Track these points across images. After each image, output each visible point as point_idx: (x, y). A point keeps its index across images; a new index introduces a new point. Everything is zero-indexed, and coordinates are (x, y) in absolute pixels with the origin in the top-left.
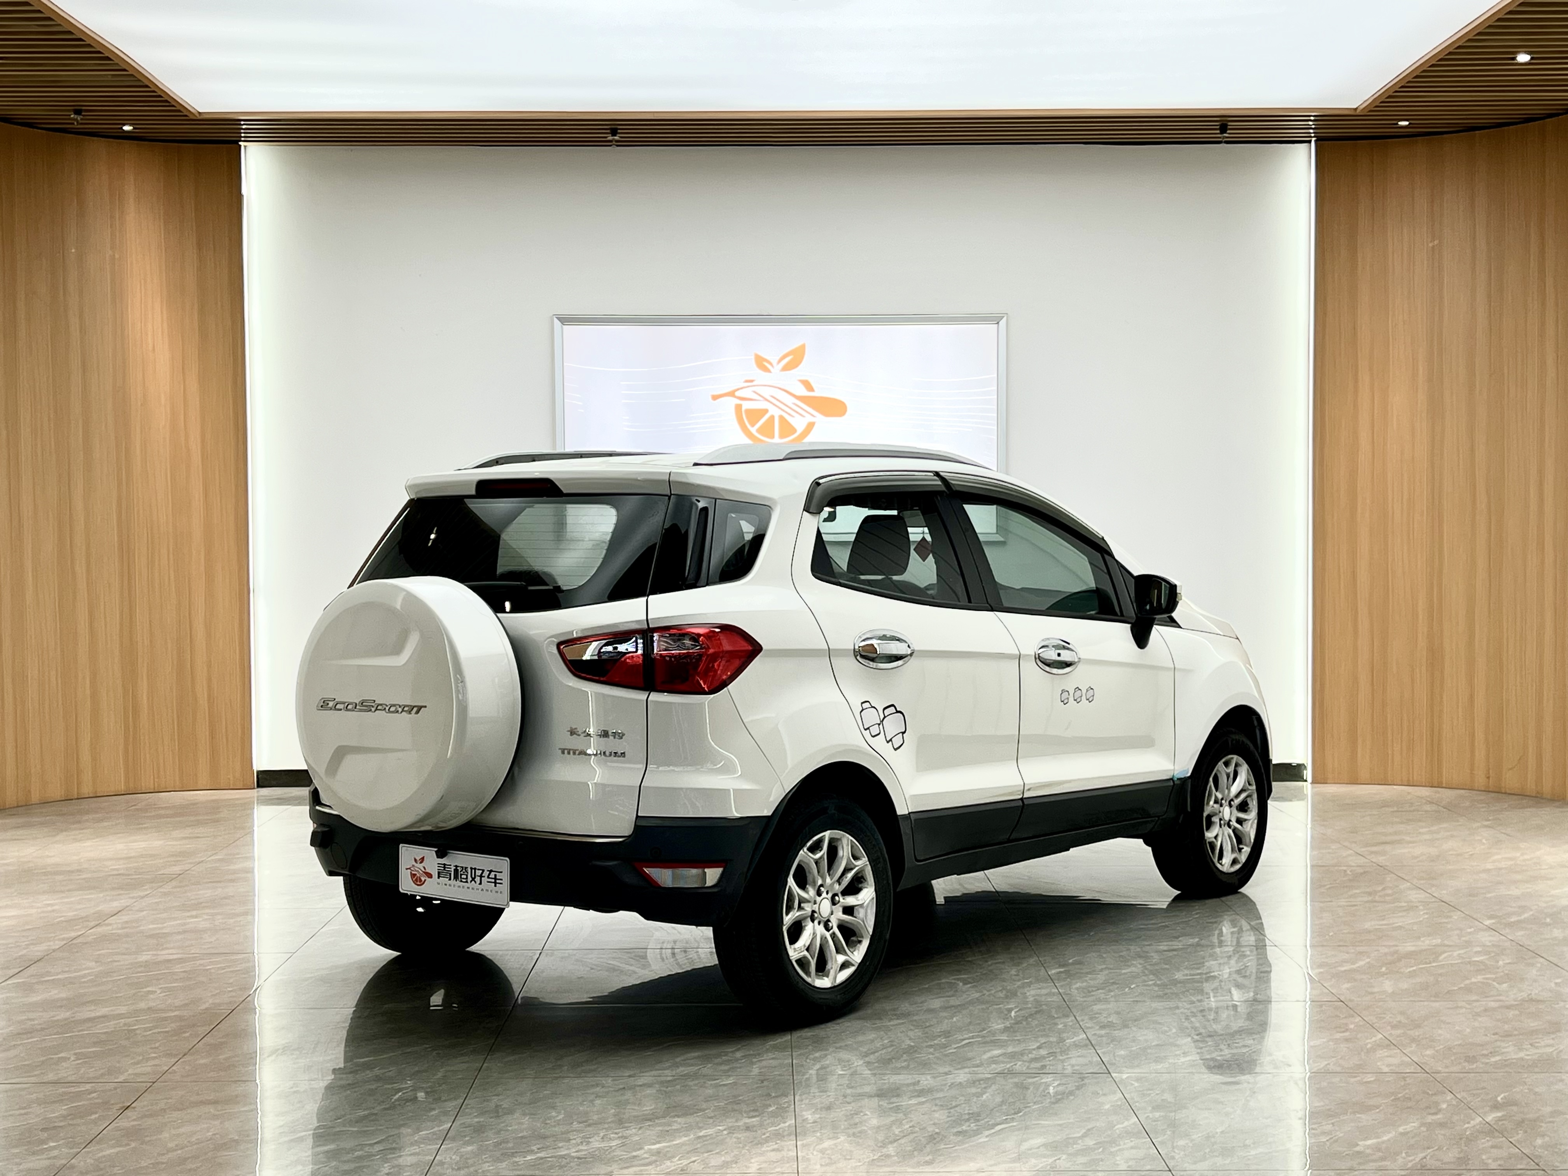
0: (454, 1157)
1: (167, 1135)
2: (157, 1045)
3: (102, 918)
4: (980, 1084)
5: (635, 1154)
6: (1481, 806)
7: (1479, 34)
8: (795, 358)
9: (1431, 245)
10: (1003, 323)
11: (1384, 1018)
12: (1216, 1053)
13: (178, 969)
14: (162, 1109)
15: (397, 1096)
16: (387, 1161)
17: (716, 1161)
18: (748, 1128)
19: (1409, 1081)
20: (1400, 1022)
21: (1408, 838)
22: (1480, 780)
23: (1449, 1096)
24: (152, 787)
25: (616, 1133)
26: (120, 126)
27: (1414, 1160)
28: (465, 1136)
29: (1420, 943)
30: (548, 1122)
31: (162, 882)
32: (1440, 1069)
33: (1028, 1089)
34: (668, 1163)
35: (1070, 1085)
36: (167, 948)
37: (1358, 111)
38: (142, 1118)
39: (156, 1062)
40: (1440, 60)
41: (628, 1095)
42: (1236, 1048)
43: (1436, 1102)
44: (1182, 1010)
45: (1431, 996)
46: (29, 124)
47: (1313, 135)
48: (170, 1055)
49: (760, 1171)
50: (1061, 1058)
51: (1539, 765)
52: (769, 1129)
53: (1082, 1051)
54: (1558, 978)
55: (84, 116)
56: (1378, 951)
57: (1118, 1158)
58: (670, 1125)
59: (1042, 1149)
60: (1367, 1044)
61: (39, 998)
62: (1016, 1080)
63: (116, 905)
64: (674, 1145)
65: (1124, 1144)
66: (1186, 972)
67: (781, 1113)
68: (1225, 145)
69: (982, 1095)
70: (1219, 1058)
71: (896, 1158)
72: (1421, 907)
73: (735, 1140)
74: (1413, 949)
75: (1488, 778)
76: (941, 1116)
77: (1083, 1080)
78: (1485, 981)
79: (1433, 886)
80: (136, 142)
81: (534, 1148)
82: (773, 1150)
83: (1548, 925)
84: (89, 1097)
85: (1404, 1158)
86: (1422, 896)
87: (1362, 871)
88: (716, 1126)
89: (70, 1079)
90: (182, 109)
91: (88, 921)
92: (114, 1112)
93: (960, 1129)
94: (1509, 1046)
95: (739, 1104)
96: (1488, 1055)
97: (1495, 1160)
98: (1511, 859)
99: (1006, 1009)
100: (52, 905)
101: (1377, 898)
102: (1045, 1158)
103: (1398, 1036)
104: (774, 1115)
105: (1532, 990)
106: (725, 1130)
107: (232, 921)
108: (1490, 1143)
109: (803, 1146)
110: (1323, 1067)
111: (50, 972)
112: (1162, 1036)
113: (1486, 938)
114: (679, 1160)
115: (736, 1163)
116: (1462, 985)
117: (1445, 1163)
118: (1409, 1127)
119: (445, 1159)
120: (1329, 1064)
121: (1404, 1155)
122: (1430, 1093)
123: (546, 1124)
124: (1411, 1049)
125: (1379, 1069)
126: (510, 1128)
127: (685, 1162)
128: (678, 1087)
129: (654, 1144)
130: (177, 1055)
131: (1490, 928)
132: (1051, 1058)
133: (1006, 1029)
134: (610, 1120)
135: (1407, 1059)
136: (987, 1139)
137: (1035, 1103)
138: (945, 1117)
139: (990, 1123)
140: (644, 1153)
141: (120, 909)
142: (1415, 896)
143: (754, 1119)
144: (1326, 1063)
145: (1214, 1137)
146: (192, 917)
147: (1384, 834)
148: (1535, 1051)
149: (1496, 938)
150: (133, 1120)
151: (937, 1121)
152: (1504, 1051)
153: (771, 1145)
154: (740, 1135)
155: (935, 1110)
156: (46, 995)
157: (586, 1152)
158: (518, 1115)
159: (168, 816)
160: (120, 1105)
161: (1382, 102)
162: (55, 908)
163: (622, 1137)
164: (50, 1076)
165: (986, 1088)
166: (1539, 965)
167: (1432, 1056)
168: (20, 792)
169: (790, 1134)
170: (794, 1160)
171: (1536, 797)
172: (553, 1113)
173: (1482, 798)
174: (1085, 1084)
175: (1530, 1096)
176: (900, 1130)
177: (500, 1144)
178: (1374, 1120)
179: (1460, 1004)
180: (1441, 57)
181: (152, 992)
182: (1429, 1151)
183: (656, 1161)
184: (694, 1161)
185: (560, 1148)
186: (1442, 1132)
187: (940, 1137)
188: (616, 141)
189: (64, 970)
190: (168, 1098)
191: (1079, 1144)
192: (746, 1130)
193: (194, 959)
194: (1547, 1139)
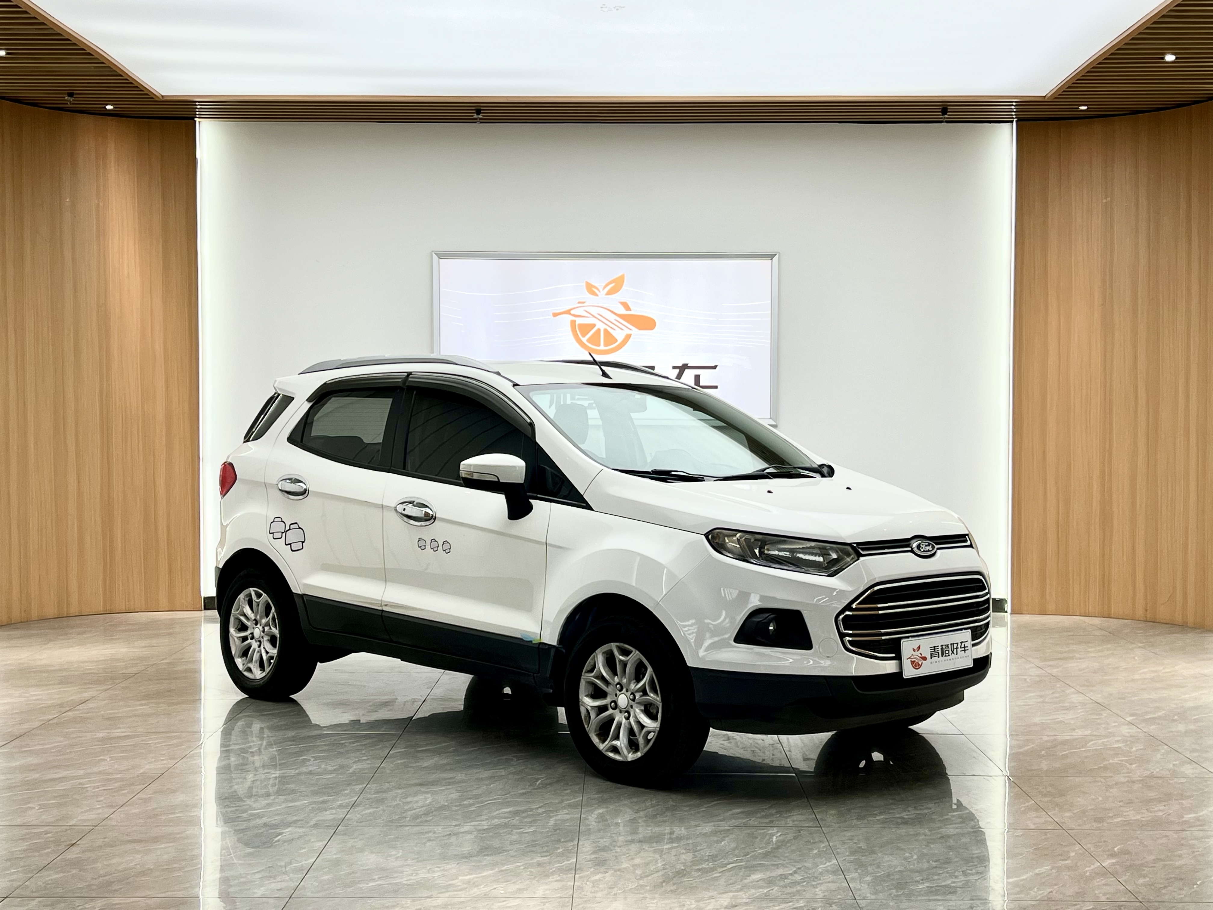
0: (314, 883)
1: (100, 865)
2: (102, 799)
3: (75, 705)
4: (721, 834)
5: (451, 882)
6: (1138, 632)
7: (1133, 39)
8: (617, 285)
9: (1104, 201)
10: (776, 258)
11: (1038, 789)
13: (125, 743)
14: (99, 846)
15: (278, 838)
17: (511, 888)
18: (539, 864)
19: (1049, 836)
20: (1049, 792)
21: (1077, 656)
22: (1140, 613)
23: (1078, 847)
24: (124, 608)
25: (439, 867)
26: (103, 106)
27: (1042, 893)
28: (325, 868)
29: (1074, 734)
30: (389, 858)
31: (122, 679)
32: (1074, 827)
33: (756, 838)
34: (475, 890)
35: (789, 836)
36: (119, 728)
37: (1047, 98)
38: (83, 852)
39: (100, 811)
40: (1106, 59)
41: (453, 839)
43: (1067, 851)
45: (1077, 773)
46: (34, 104)
47: (1014, 117)
48: (109, 807)
49: (544, 896)
50: (785, 815)
51: (1185, 602)
52: (555, 866)
53: (802, 811)
54: (1176, 760)
55: (75, 98)
56: (1041, 739)
57: (817, 890)
58: (481, 862)
59: (760, 882)
60: (1021, 808)
61: (18, 763)
62: (749, 831)
63: (86, 695)
64: (482, 876)
65: (824, 879)
67: (566, 855)
68: (946, 124)
69: (721, 842)
70: (906, 817)
71: (649, 888)
72: (1080, 707)
73: (529, 873)
74: (1068, 738)
75: (1146, 610)
76: (687, 857)
77: (800, 832)
78: (1120, 762)
79: (1092, 691)
80: (116, 118)
81: (376, 877)
82: (556, 881)
83: (1176, 721)
84: (45, 836)
85: (1036, 892)
86: (1081, 698)
87: (1038, 680)
88: (515, 863)
89: (33, 823)
90: (149, 93)
91: (63, 707)
92: (62, 847)
93: (700, 867)
94: (1130, 811)
95: (536, 846)
96: (1113, 817)
97: (1105, 894)
98: (1156, 671)
100: (36, 695)
101: (1047, 700)
102: (761, 888)
103: (1046, 802)
104: (562, 855)
105: (1155, 769)
106: (521, 866)
108: (1103, 882)
109: (580, 877)
111: (28, 745)
113: (1125, 730)
114: (484, 887)
115: (527, 889)
116: (1102, 765)
118: (1043, 870)
121: (1036, 889)
122: (1064, 844)
123: (387, 860)
124: (1055, 812)
125: (1028, 826)
126: (360, 863)
127: (488, 889)
128: (491, 834)
129: (467, 875)
130: (115, 806)
131: (1130, 723)
132: (778, 815)
134: (437, 857)
135: (1050, 819)
136: (720, 875)
137: (760, 848)
138: (691, 858)
139: (724, 863)
140: (458, 882)
141: (86, 699)
142: (1076, 698)
143: (545, 858)
145: (893, 875)
146: (141, 705)
147: (1061, 653)
148: (1150, 814)
149: (1134, 730)
150: (77, 854)
151: (684, 861)
152: (1124, 814)
153: (556, 877)
154: (532, 870)
155: (683, 853)
156: (23, 762)
157: (414, 881)
158: (367, 853)
159: (134, 630)
160: (68, 843)
161: (1064, 91)
162: (39, 697)
163: (444, 870)
164: (19, 821)
165: (724, 837)
166: (1163, 751)
167: (1070, 818)
168: (23, 611)
169: (571, 869)
170: (571, 888)
171: (1182, 625)
172: (394, 853)
173: (1141, 625)
174: (801, 835)
175: (1140, 847)
176: (654, 867)
177: (351, 874)
178: (1017, 864)
179: (1098, 779)
180: (1106, 56)
181: (104, 760)
182: (1056, 887)
183: (467, 888)
184: (495, 889)
185: (395, 877)
186: (1068, 873)
187: (685, 872)
188: (480, 119)
189: (40, 743)
190: (105, 838)
191: (789, 879)
192: (538, 866)
193: (138, 736)
194: (1147, 879)
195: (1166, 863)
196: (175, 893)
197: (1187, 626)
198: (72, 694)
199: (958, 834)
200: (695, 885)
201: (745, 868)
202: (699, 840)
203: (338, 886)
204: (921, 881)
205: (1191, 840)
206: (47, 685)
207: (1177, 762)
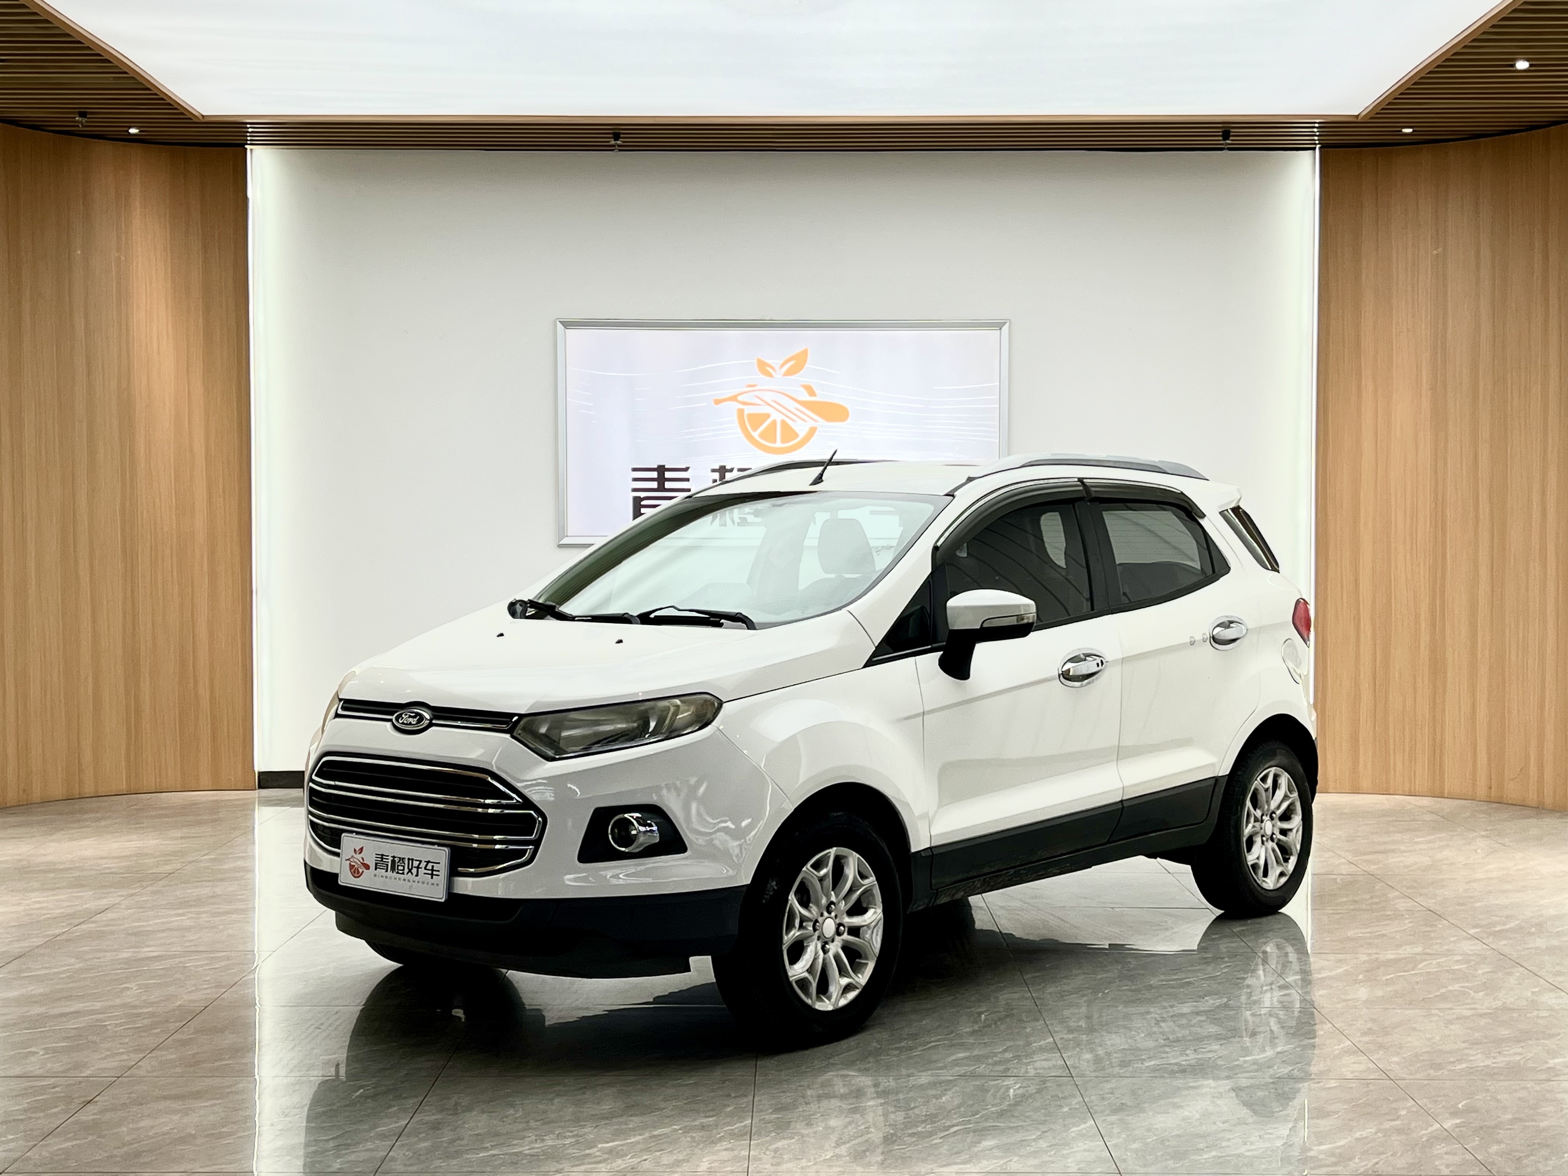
0: (407, 1153)
1: (125, 1130)
2: (127, 1040)
3: (90, 916)
4: (940, 1086)
5: (587, 1152)
6: (1481, 816)
7: (1474, 40)
8: (798, 363)
9: (1435, 252)
10: (1005, 328)
11: (1355, 1025)
12: (1183, 1058)
13: (158, 966)
14: (124, 1104)
15: (358, 1093)
16: (338, 1157)
17: (666, 1159)
18: (703, 1127)
19: (1371, 1087)
20: (1370, 1029)
21: (1403, 847)
22: (1482, 792)
23: (1410, 1103)
24: (154, 787)
25: (571, 1132)
26: (126, 129)
27: (1366, 1165)
28: (420, 1133)
29: (1401, 951)
30: (505, 1119)
31: (153, 880)
32: (1405, 1076)
33: (988, 1091)
34: (619, 1161)
35: (1030, 1088)
36: (149, 946)
37: (1359, 118)
38: (103, 1111)
39: (125, 1057)
40: (1438, 66)
41: (589, 1094)
42: (1203, 1053)
43: (1395, 1109)
44: (1153, 1015)
45: (1405, 1004)
46: (35, 126)
47: (1317, 142)
48: (136, 1051)
49: (710, 1171)
50: (1025, 1061)
51: (1541, 776)
52: (725, 1129)
53: (1046, 1055)
54: (1535, 987)
55: (89, 118)
56: (1357, 958)
57: (1069, 1161)
58: (627, 1124)
59: (994, 1150)
60: (1334, 1051)
61: (16, 993)
62: (978, 1083)
63: (104, 902)
64: (628, 1143)
65: (1078, 1147)
66: (1163, 977)
67: (737, 1114)
68: (1227, 151)
69: (941, 1097)
70: (1184, 1063)
71: (848, 1158)
72: (1407, 916)
73: (689, 1139)
74: (1393, 957)
75: (1490, 788)
76: (898, 1117)
77: (1044, 1084)
78: (1461, 989)
79: (1421, 895)
80: (142, 145)
81: (488, 1145)
82: (726, 1150)
83: (1533, 934)
84: (52, 1090)
85: (1356, 1164)
86: (1410, 904)
87: (1352, 879)
88: (672, 1125)
89: (36, 1073)
90: (185, 113)
91: (74, 918)
92: (76, 1106)
93: (915, 1131)
94: (1477, 1054)
95: (698, 1103)
96: (1454, 1062)
97: (1448, 1166)
98: (1503, 869)
99: (977, 1013)
100: (39, 902)
101: (1363, 907)
102: (996, 1159)
103: (1367, 1043)
104: (731, 1115)
105: (1507, 999)
106: (680, 1129)
107: (216, 919)
108: (1445, 1149)
109: (757, 1145)
110: (1287, 1073)
111: (30, 968)
112: (1129, 1041)
113: (1469, 947)
114: (631, 1158)
115: (688, 1161)
116: (1438, 993)
117: (1398, 1169)
118: (1364, 1133)
119: (398, 1155)
120: (1293, 1070)
121: (1357, 1160)
122: (1391, 1099)
123: (504, 1122)
124: (1379, 1056)
125: (1343, 1075)
126: (467, 1126)
127: (636, 1161)
128: (637, 1087)
129: (608, 1142)
130: (144, 1050)
131: (1473, 937)
132: (1016, 1061)
133: (973, 1033)
134: (568, 1118)
135: (1373, 1066)
136: (941, 1141)
137: (993, 1105)
138: (902, 1118)
139: (946, 1124)
140: (598, 1151)
141: (107, 907)
142: (1402, 905)
143: (711, 1119)
144: (1291, 1068)
145: (1169, 1141)
146: (178, 915)
147: (1379, 843)
148: (1503, 1059)
149: (1478, 947)
150: (94, 1114)
151: (892, 1122)
152: (1471, 1058)
153: (725, 1144)
154: (694, 1135)
155: (892, 1112)
156: (23, 991)
157: (540, 1150)
158: (475, 1113)
159: (166, 816)
160: (82, 1099)
161: (1383, 109)
162: (44, 905)
163: (576, 1136)
164: (17, 1070)
165: (946, 1090)
166: (1518, 974)
167: (1398, 1063)
168: (21, 792)
169: (745, 1134)
170: (746, 1159)
171: (1538, 808)
172: (511, 1112)
173: (1483, 808)
174: (1046, 1087)
175: (1491, 1103)
176: (855, 1130)
177: (455, 1141)
178: (1332, 1126)
179: (1434, 1012)
180: (1439, 63)
181: (128, 988)
182: (1383, 1156)
183: (608, 1159)
184: (646, 1160)
185: (514, 1145)
186: (1398, 1138)
187: (895, 1138)
188: (619, 146)
189: (44, 966)
190: (131, 1093)
191: (1032, 1146)
192: (702, 1129)
193: (174, 957)
194: (1503, 1146)
195: (1527, 1124)
196: (223, 1166)
197: (1543, 809)
198: (88, 900)
199: (1251, 1086)
200: (908, 1155)
201: (975, 1131)
202: (911, 1094)
203: (439, 1156)
204: (1206, 1149)
205: (1559, 1093)
206: (53, 889)
207: (1537, 990)
